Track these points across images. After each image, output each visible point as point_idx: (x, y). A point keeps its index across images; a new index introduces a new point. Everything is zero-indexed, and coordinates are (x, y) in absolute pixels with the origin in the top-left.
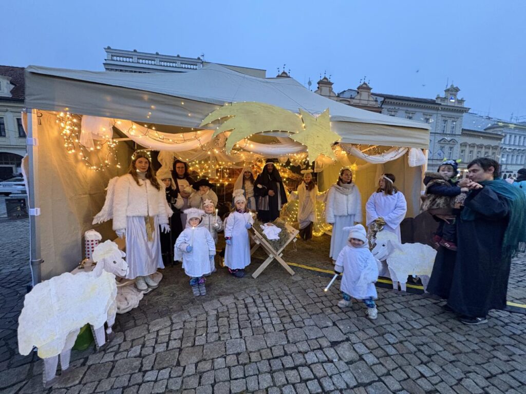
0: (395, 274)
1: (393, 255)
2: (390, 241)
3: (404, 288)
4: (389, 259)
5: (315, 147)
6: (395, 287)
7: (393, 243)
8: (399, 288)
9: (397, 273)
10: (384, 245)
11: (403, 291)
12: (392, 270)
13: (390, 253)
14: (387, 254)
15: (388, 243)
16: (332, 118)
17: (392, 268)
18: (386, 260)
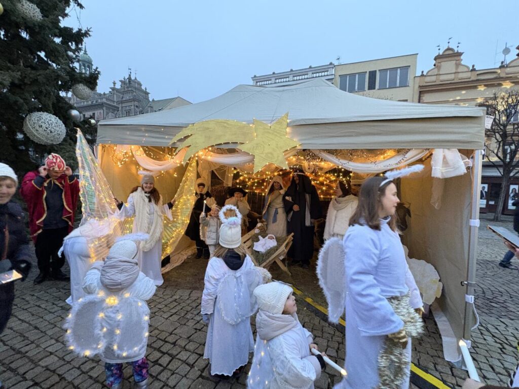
5: (263, 156)
16: (290, 122)
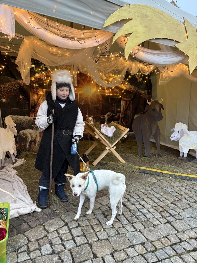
0: (182, 148)
1: (183, 138)
2: (182, 129)
3: (185, 156)
4: (180, 140)
6: (181, 155)
7: (184, 131)
8: (183, 155)
9: (183, 148)
10: (178, 132)
11: (185, 157)
12: (181, 146)
13: (181, 137)
14: (180, 137)
15: (181, 130)
17: (181, 145)
18: (178, 141)
